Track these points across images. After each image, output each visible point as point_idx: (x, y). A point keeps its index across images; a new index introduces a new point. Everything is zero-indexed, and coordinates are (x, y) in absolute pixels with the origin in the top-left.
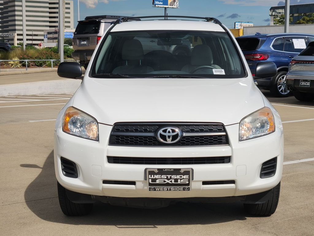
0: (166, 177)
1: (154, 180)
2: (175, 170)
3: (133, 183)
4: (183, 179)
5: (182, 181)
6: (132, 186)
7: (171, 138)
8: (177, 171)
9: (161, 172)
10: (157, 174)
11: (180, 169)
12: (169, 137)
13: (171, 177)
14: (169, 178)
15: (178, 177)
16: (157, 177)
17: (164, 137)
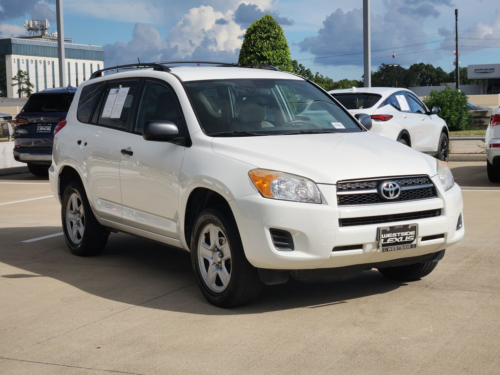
0: (396, 235)
1: (386, 240)
2: (404, 226)
3: (360, 246)
4: (411, 235)
5: (409, 238)
6: (360, 251)
7: (393, 193)
8: (405, 228)
9: (393, 230)
10: (388, 233)
11: (408, 225)
12: (392, 192)
13: (400, 234)
14: (399, 235)
15: (406, 234)
16: (388, 235)
17: (387, 193)
